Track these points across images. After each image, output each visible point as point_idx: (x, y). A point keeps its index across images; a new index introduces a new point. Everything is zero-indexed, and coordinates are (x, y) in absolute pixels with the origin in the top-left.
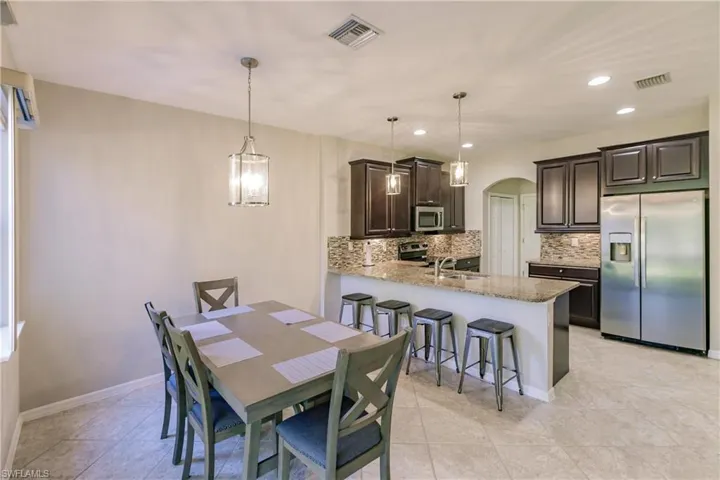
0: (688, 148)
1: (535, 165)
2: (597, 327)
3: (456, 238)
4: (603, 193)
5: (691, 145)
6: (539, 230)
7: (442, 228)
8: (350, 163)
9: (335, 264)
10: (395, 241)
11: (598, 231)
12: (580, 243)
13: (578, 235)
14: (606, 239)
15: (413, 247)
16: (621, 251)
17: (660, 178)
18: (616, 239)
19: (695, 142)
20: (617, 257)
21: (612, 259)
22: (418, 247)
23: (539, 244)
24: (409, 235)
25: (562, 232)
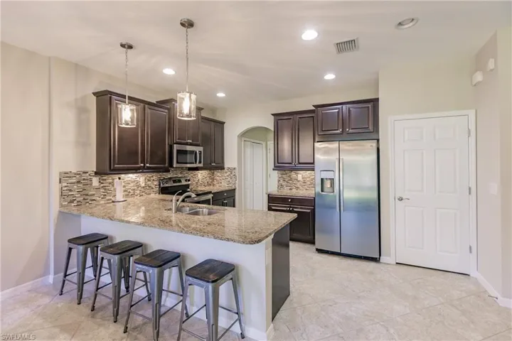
0: (367, 109)
1: (273, 117)
2: (313, 243)
3: (218, 174)
4: (316, 140)
5: (368, 107)
6: (276, 168)
7: (201, 165)
8: (94, 94)
9: (72, 202)
10: (155, 176)
11: (313, 170)
12: (303, 178)
13: (301, 172)
14: (318, 175)
15: (174, 182)
16: (328, 184)
17: (351, 131)
18: (324, 175)
19: (370, 105)
20: (325, 189)
21: (322, 191)
22: (180, 181)
23: (277, 179)
24: (168, 171)
25: (292, 170)
